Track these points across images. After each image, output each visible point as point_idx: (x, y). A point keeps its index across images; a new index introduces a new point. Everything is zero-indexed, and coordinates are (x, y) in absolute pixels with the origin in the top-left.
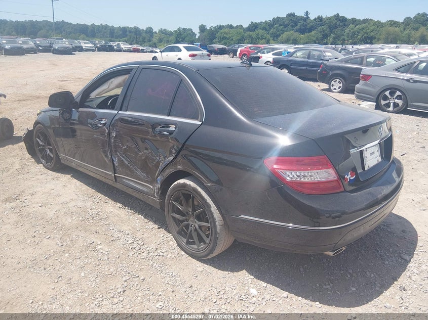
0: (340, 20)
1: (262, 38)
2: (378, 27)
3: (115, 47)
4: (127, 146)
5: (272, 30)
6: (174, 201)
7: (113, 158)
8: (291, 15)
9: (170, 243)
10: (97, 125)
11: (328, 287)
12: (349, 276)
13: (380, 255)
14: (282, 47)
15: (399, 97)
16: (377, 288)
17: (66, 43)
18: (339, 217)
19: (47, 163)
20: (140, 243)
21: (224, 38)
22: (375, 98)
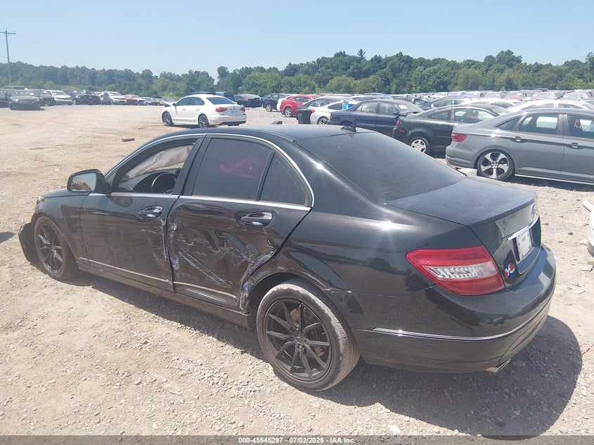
0: (403, 61)
1: (305, 84)
2: (452, 69)
3: (102, 99)
4: (195, 243)
5: (317, 74)
6: (272, 314)
7: (172, 260)
8: (340, 55)
9: (264, 373)
10: (145, 215)
11: (485, 413)
12: (507, 397)
13: (536, 367)
14: (340, 98)
15: (503, 161)
16: (545, 410)
17: (30, 94)
18: (502, 322)
19: (53, 269)
20: (222, 375)
21: (254, 85)
22: (472, 163)
